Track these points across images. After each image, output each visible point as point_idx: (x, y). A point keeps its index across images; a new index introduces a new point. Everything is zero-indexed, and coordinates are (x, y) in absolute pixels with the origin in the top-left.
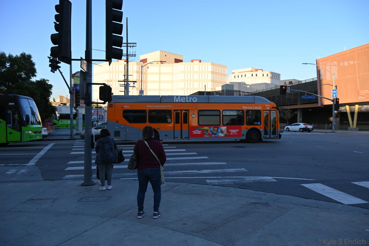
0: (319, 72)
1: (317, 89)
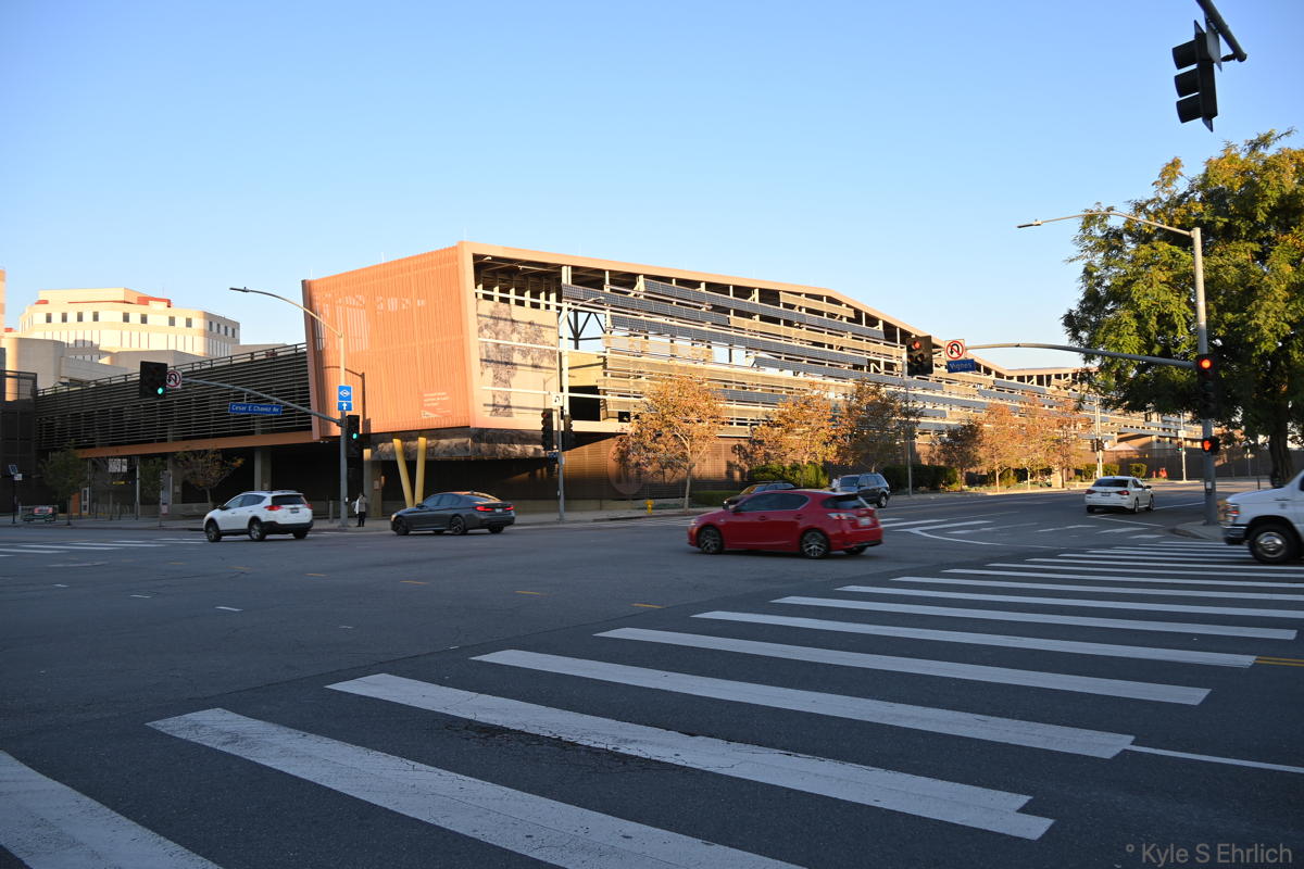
0: (312, 326)
1: (307, 383)
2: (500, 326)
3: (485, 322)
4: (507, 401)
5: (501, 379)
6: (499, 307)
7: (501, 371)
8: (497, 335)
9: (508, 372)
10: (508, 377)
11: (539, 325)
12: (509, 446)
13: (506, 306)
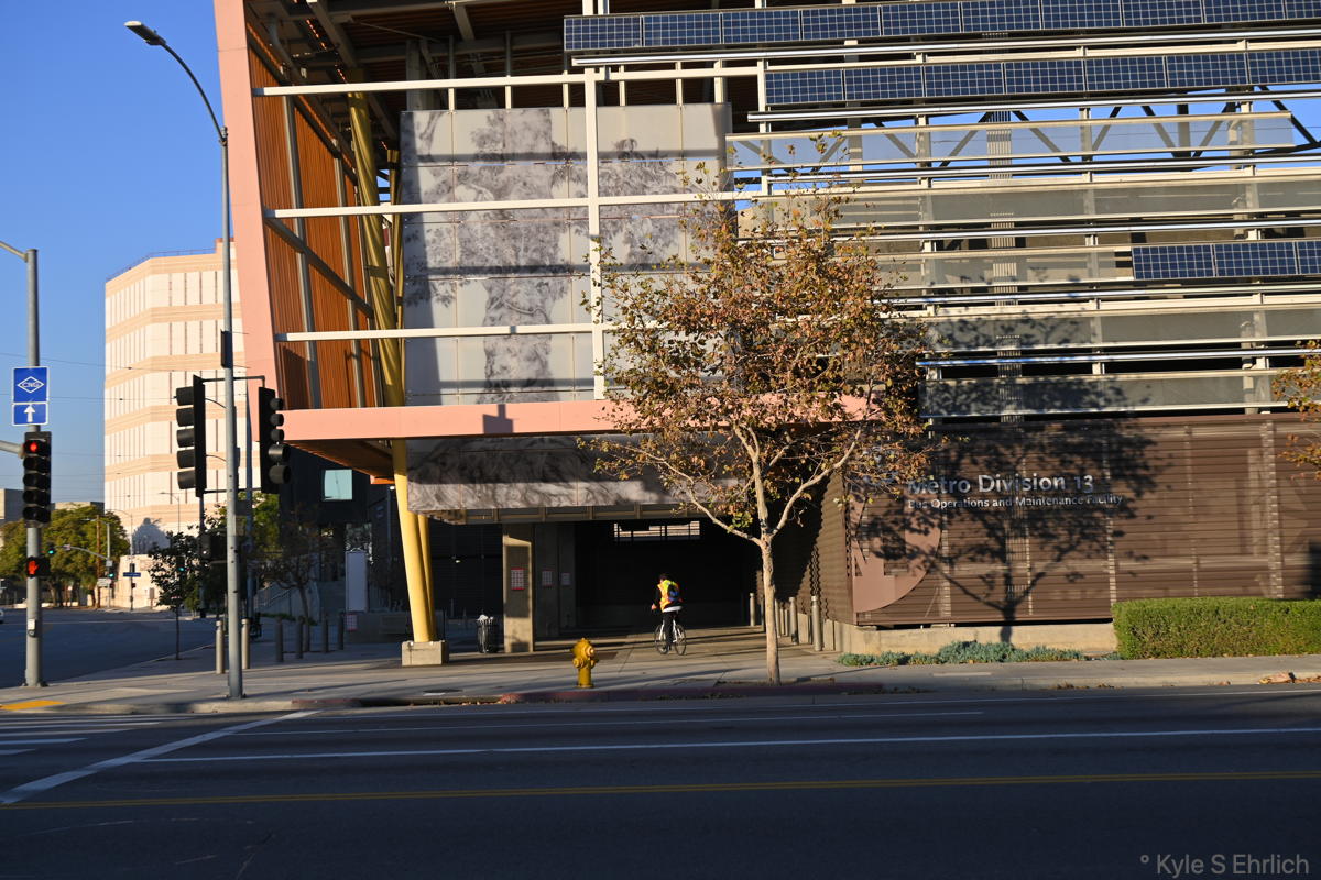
2: (511, 170)
3: (456, 169)
4: (537, 363)
5: (513, 307)
6: (508, 119)
7: (514, 288)
8: (500, 194)
9: (540, 285)
10: (537, 298)
11: (656, 155)
12: (546, 480)
13: (532, 115)
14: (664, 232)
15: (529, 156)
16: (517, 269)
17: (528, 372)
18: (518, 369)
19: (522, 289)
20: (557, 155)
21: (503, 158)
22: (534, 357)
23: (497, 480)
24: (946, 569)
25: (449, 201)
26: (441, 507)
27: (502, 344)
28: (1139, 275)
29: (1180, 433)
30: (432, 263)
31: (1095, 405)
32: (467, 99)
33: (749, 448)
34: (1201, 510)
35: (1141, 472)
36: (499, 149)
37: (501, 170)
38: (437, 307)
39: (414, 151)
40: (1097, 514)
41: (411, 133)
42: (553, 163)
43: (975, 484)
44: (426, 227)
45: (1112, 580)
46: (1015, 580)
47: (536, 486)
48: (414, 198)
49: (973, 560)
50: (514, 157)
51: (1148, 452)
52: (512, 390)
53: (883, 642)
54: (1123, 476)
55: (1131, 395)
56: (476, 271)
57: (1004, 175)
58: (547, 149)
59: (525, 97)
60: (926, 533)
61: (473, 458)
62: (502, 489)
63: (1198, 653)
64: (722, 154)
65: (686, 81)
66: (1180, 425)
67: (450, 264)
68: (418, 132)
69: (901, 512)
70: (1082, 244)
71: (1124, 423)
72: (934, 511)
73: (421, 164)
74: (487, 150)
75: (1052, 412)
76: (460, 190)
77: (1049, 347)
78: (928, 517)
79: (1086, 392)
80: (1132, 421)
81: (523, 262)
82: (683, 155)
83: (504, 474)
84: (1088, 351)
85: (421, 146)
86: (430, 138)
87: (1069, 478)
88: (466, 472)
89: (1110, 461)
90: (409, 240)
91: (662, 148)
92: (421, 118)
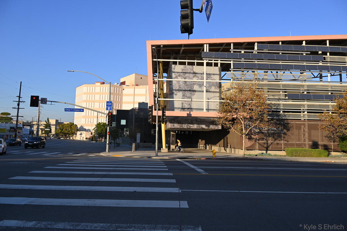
2: (187, 75)
3: (178, 74)
4: (190, 105)
5: (186, 96)
6: (187, 67)
7: (187, 93)
8: (185, 78)
9: (191, 93)
10: (190, 95)
11: (209, 74)
12: (190, 124)
13: (190, 67)
14: (210, 86)
15: (190, 73)
16: (187, 90)
17: (188, 107)
18: (187, 106)
19: (188, 94)
20: (194, 73)
21: (186, 73)
22: (189, 105)
23: (183, 124)
24: (258, 141)
25: (177, 79)
26: (174, 127)
27: (184, 102)
28: (288, 98)
29: (293, 122)
30: (174, 89)
31: (281, 117)
32: (181, 63)
33: (242, 121)
34: (293, 134)
35: (288, 128)
36: (185, 71)
37: (185, 75)
38: (174, 96)
39: (172, 71)
40: (281, 134)
41: (171, 68)
42: (193, 74)
43: (263, 129)
44: (173, 83)
45: (283, 144)
46: (268, 144)
47: (189, 125)
48: (172, 78)
49: (262, 140)
50: (187, 73)
51: (289, 125)
52: (186, 109)
53: (248, 152)
54: (285, 128)
55: (287, 116)
56: (181, 90)
57: (266, 81)
58: (193, 72)
59: (189, 64)
60: (255, 136)
61: (179, 120)
62: (183, 125)
63: (302, 156)
64: (220, 75)
65: (214, 63)
66: (294, 121)
67: (177, 89)
68: (173, 68)
69: (251, 132)
70: (280, 92)
71: (286, 120)
72: (257, 132)
73: (173, 73)
74: (183, 71)
75: (275, 118)
76: (179, 77)
77: (275, 108)
78: (255, 133)
79: (280, 115)
80: (287, 120)
81: (188, 90)
82: (214, 74)
83: (184, 123)
84: (280, 109)
85: (173, 70)
86: (174, 69)
87: (277, 128)
88: (178, 122)
89: (283, 126)
90: (170, 85)
91: (210, 73)
92: (173, 66)
